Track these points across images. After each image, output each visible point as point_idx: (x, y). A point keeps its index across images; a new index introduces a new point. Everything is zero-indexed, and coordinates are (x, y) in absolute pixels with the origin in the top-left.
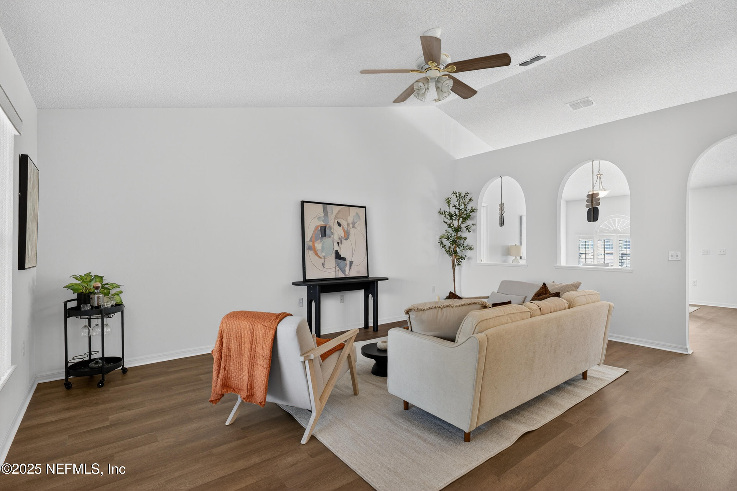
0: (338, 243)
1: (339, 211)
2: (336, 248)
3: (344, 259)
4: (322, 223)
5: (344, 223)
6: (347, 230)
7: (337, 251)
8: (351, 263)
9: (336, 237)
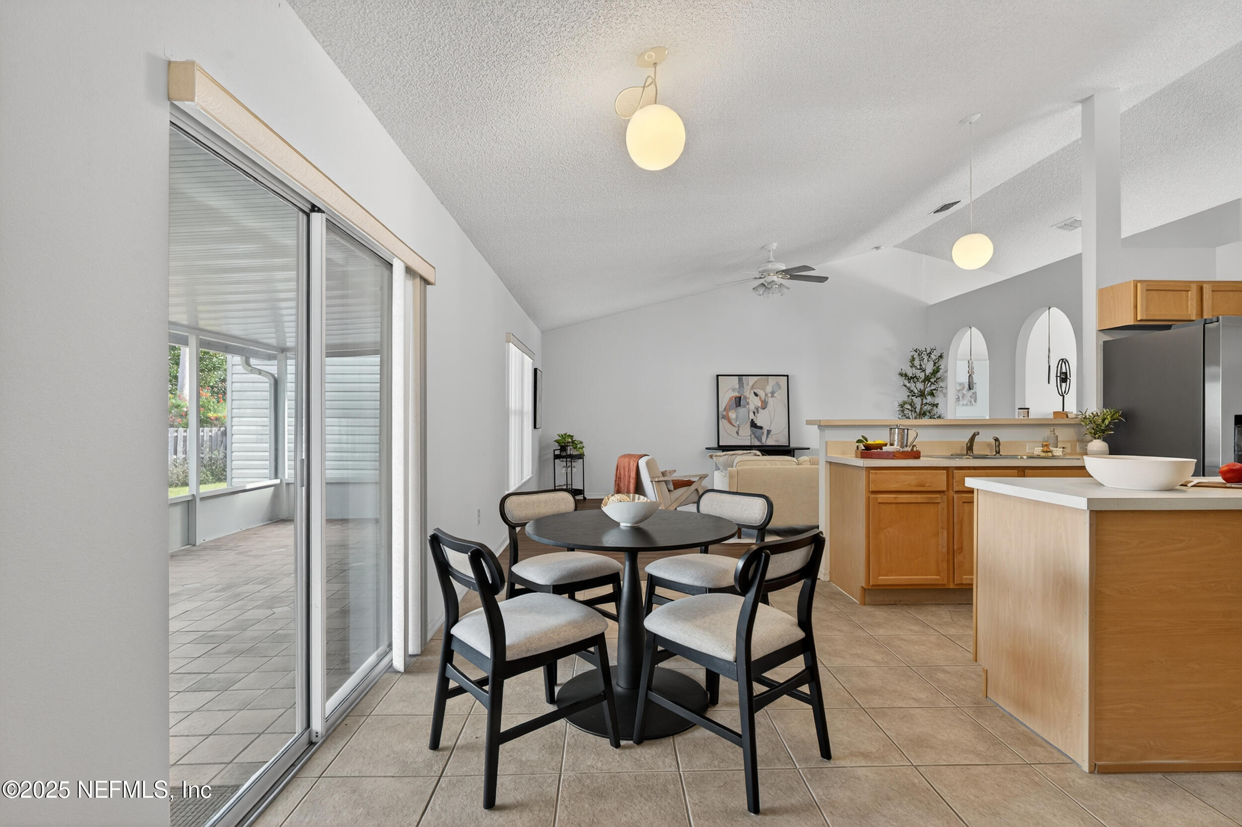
0: (754, 413)
1: (756, 382)
2: (752, 416)
3: (761, 428)
4: (737, 394)
5: (761, 393)
6: (765, 399)
7: (752, 420)
8: (769, 432)
9: (752, 407)
